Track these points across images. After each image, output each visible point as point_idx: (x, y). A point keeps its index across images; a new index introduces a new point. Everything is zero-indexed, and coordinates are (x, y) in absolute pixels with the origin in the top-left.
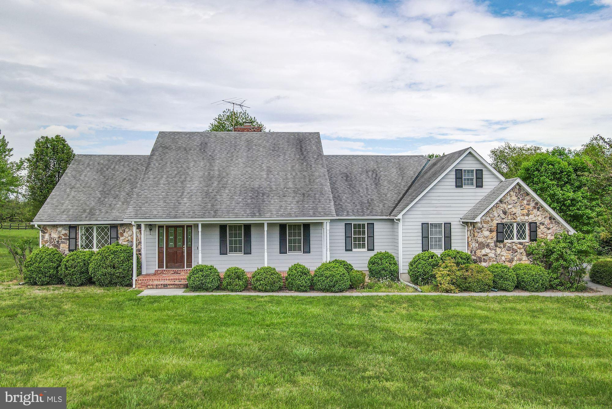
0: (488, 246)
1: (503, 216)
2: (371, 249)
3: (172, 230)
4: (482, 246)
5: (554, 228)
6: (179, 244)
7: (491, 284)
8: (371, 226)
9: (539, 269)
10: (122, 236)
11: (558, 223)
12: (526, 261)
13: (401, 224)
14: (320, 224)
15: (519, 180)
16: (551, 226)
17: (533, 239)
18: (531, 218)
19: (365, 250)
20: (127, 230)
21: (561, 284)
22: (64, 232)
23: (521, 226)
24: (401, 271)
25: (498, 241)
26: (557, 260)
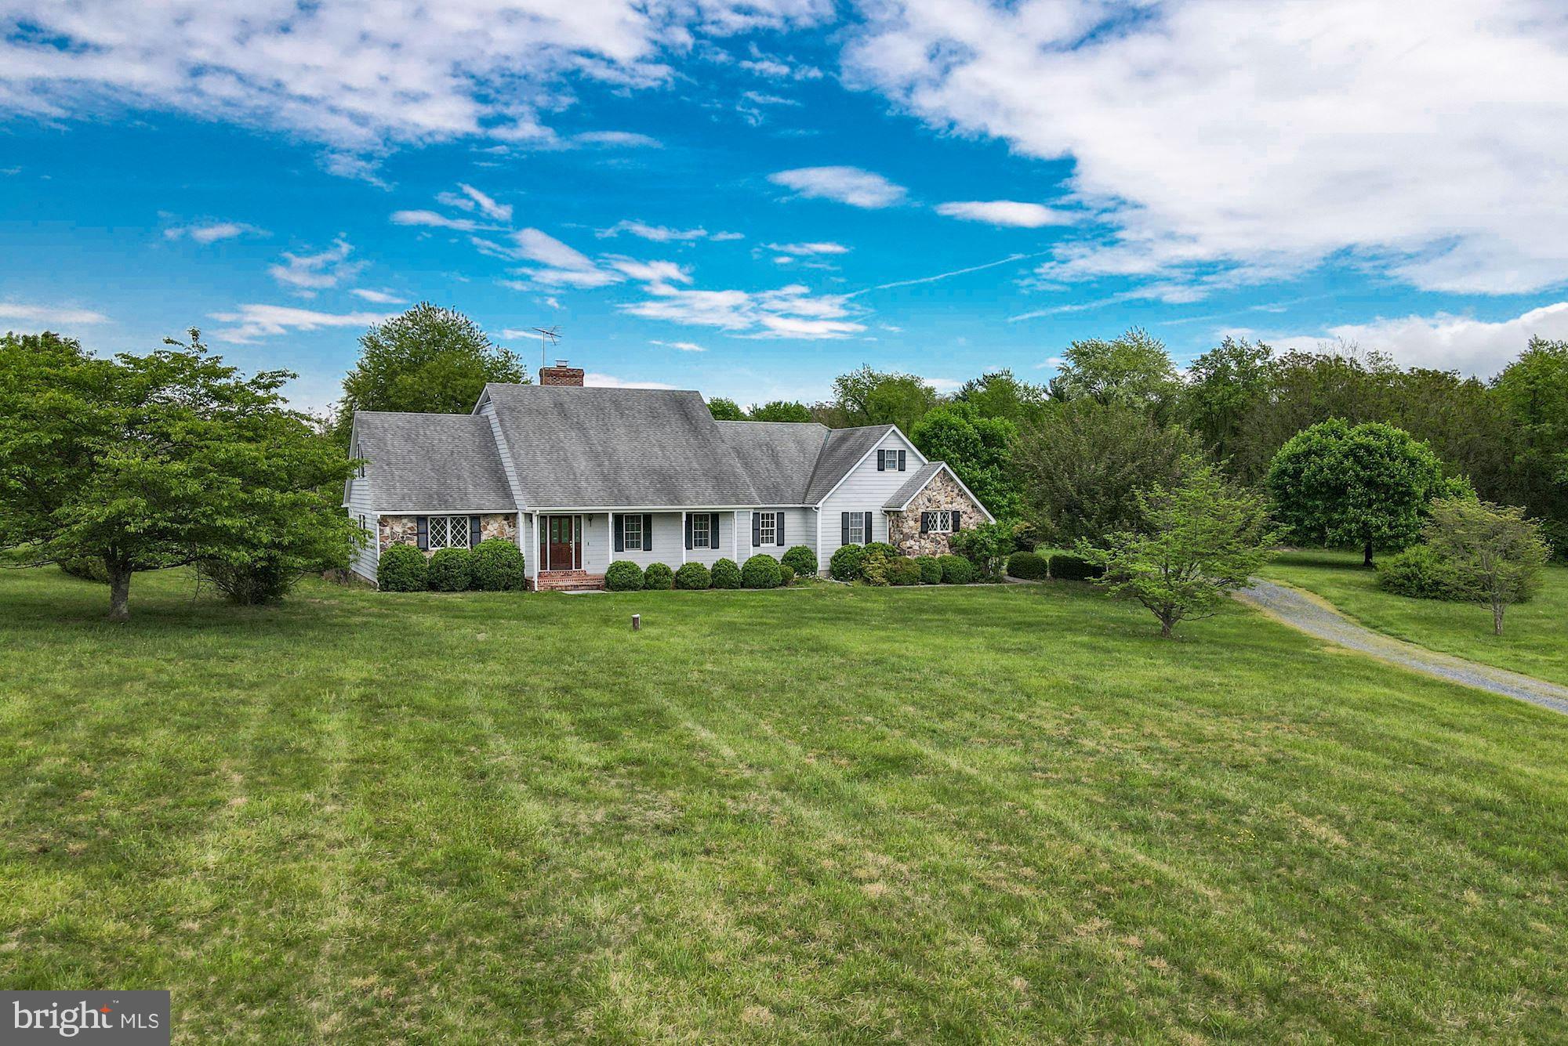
0: (912, 537)
1: (928, 504)
2: (781, 544)
3: (555, 522)
4: (907, 537)
5: (976, 517)
6: (565, 539)
7: (920, 575)
8: (781, 516)
9: (962, 561)
10: (486, 529)
11: (980, 511)
12: (948, 552)
13: (820, 513)
14: (729, 514)
15: (944, 465)
16: (973, 515)
17: (956, 528)
18: (955, 507)
19: (775, 544)
20: (492, 522)
21: (982, 576)
22: (410, 525)
23: (944, 515)
24: (820, 568)
25: (922, 532)
26: (980, 551)
